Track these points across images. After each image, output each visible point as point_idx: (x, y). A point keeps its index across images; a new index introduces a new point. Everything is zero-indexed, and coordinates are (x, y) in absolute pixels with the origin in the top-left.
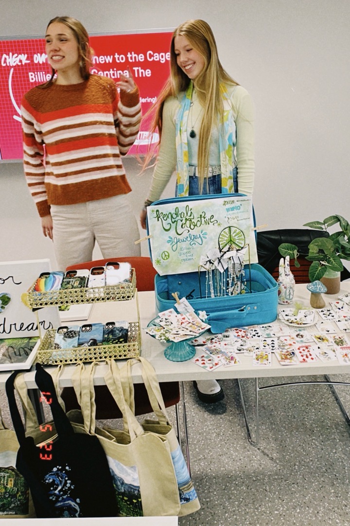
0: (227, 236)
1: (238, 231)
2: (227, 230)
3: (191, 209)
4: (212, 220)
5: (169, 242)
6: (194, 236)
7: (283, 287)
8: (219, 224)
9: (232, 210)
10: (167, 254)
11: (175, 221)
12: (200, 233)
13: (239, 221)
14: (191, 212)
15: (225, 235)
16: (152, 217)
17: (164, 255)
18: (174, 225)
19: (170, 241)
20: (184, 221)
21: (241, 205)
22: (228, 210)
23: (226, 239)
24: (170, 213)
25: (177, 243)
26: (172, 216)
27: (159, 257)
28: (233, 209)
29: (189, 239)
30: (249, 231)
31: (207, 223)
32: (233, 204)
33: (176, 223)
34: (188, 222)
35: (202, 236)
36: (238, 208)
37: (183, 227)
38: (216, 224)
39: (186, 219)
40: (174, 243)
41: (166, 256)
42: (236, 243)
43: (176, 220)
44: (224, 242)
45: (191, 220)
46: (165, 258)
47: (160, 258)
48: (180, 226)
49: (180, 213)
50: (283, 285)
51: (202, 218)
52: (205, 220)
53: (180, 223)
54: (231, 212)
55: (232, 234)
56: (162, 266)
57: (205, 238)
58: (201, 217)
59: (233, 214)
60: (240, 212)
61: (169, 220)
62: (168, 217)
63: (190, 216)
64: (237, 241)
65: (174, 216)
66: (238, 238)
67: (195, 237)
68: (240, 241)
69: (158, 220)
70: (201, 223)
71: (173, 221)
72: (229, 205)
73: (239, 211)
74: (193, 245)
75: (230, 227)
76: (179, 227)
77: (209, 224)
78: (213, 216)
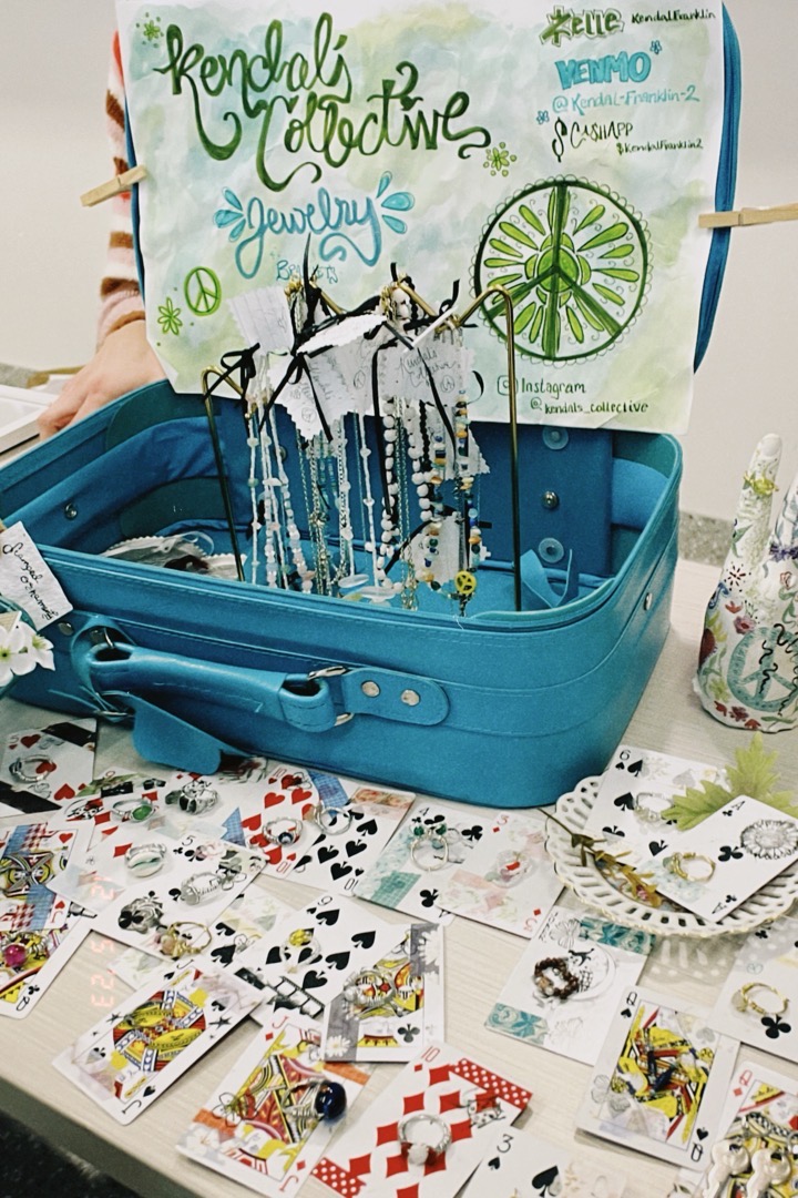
0: (539, 240)
1: (612, 216)
2: (541, 202)
3: (342, 40)
4: (455, 126)
5: (222, 218)
6: (339, 203)
7: (732, 617)
8: (497, 159)
9: (594, 80)
10: (209, 286)
11: (261, 105)
12: (373, 196)
13: (632, 158)
14: (340, 58)
15: (528, 229)
16: (145, 66)
17: (194, 292)
18: (252, 128)
19: (231, 214)
20: (300, 112)
21: (656, 47)
22: (569, 74)
23: (527, 252)
24: (240, 54)
25: (261, 232)
26: (247, 73)
27: (171, 294)
28: (599, 70)
29: (317, 220)
30: (684, 231)
31: (421, 135)
32: (610, 38)
33: (264, 112)
34: (319, 115)
35: (379, 211)
36: (635, 67)
37: (294, 146)
38: (478, 155)
39: (312, 97)
40: (247, 233)
41: (203, 292)
42: (588, 288)
43: (267, 96)
44: (511, 270)
45: (333, 109)
46: (202, 307)
47: (179, 301)
48: (281, 140)
49: (286, 57)
50: (733, 609)
51: (396, 105)
52: (413, 114)
53: (281, 119)
54: (586, 90)
55: (568, 229)
56: (186, 341)
57: (398, 226)
58: (387, 97)
59: (602, 101)
60: (647, 98)
61: (232, 98)
62: (228, 75)
63: (333, 83)
64: (597, 278)
65: (260, 74)
66: (604, 264)
67: (348, 215)
68: (612, 284)
69: (178, 90)
70: (384, 135)
71: (252, 104)
72: (583, 38)
73: (640, 88)
74: (335, 261)
75: (562, 185)
76: (276, 140)
77: (432, 145)
78: (465, 97)
